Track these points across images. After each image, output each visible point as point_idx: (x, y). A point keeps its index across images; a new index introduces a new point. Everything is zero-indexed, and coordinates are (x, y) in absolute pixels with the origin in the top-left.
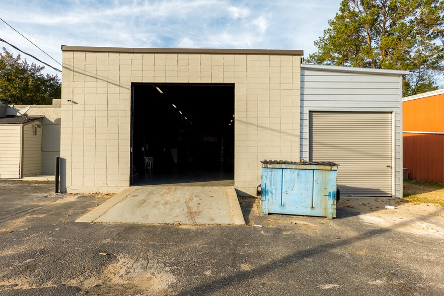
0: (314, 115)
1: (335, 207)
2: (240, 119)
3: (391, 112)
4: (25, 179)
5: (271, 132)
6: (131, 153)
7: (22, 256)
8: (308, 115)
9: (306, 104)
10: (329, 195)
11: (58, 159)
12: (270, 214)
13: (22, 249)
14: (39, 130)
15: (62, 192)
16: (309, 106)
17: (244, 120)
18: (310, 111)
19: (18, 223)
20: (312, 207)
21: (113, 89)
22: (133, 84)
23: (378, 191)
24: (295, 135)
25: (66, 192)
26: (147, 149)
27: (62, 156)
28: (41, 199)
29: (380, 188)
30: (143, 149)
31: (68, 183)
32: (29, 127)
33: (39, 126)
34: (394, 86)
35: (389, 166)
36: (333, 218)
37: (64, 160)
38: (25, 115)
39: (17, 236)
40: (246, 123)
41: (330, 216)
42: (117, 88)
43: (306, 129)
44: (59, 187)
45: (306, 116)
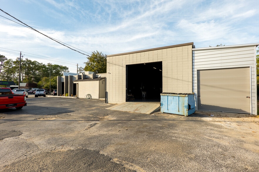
0: (201, 72)
1: (187, 112)
2: (164, 76)
3: (249, 67)
4: (100, 99)
5: (178, 81)
6: (126, 90)
7: (92, 113)
8: (196, 72)
9: (195, 67)
10: (185, 107)
11: (106, 92)
12: (164, 113)
13: (92, 112)
14: (104, 82)
15: (107, 103)
16: (196, 68)
17: (166, 76)
18: (197, 70)
19: (94, 108)
20: (179, 111)
21: (121, 68)
22: (126, 65)
23: (240, 110)
24: (190, 82)
25: (108, 103)
26: (144, 88)
27: (107, 91)
28: (101, 104)
29: (242, 109)
30: (141, 88)
31: (109, 100)
32: (101, 81)
33: (104, 81)
34: (251, 52)
35: (248, 97)
36: (187, 116)
37: (107, 92)
38: (100, 77)
39: (93, 110)
40: (167, 77)
41: (185, 115)
42: (122, 67)
43: (196, 79)
44: (106, 101)
45: (196, 73)
